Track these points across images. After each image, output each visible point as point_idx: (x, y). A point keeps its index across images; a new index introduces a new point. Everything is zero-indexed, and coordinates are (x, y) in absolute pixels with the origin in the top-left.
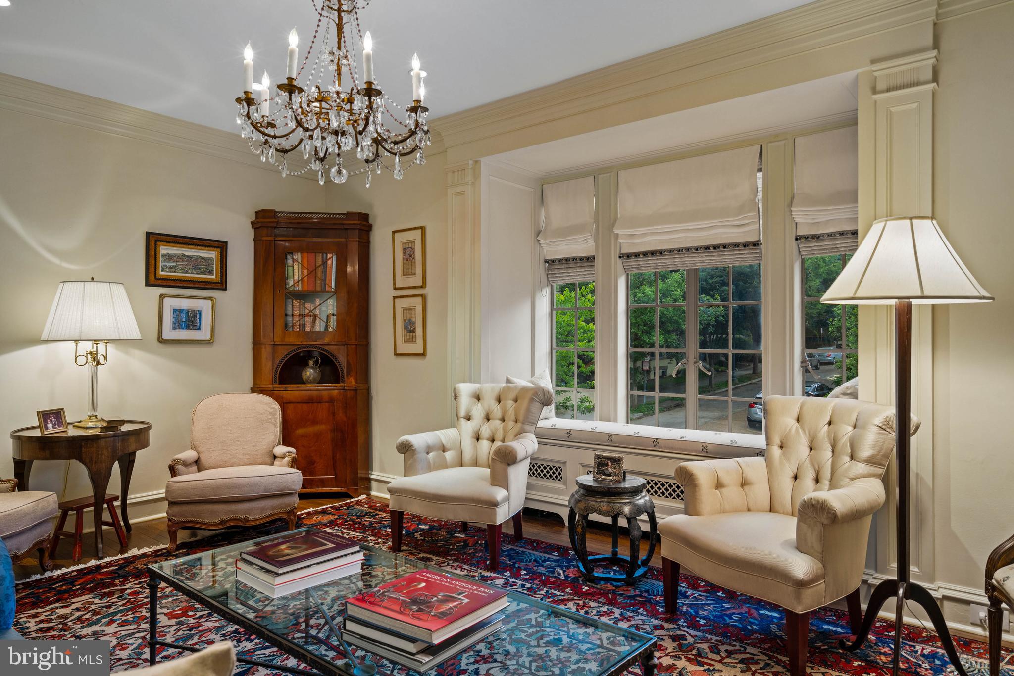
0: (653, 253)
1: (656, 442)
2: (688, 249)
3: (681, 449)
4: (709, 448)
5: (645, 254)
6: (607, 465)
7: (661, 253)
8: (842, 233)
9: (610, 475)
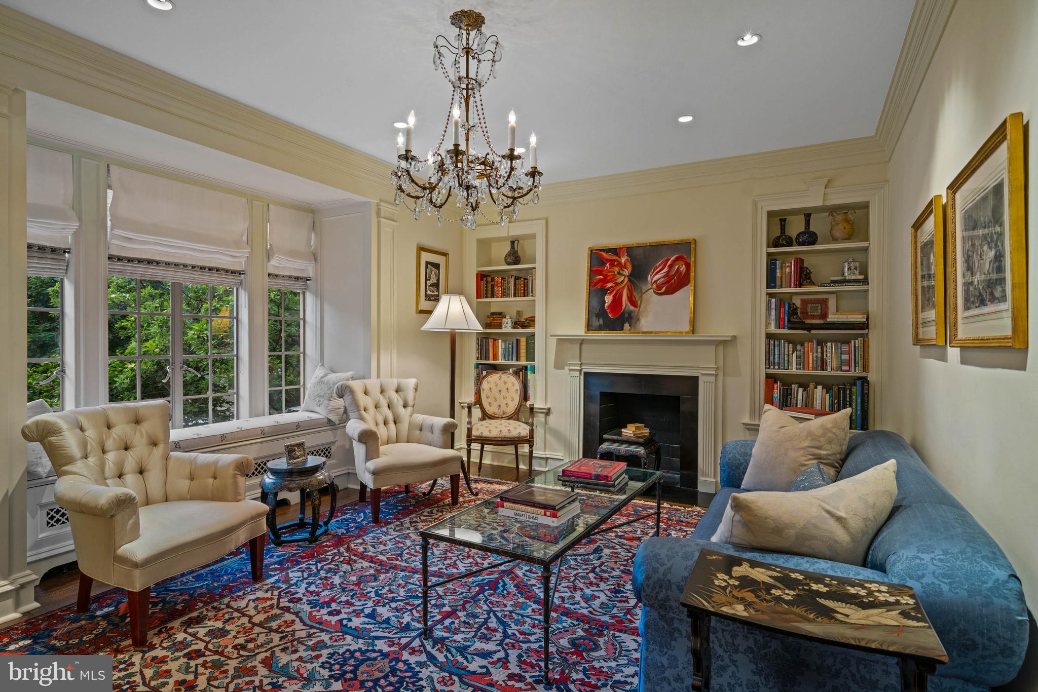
0: (150, 262)
1: (223, 437)
2: (185, 266)
3: (244, 438)
4: (266, 430)
5: (140, 261)
6: (295, 450)
7: (158, 263)
8: (290, 277)
9: (298, 458)
